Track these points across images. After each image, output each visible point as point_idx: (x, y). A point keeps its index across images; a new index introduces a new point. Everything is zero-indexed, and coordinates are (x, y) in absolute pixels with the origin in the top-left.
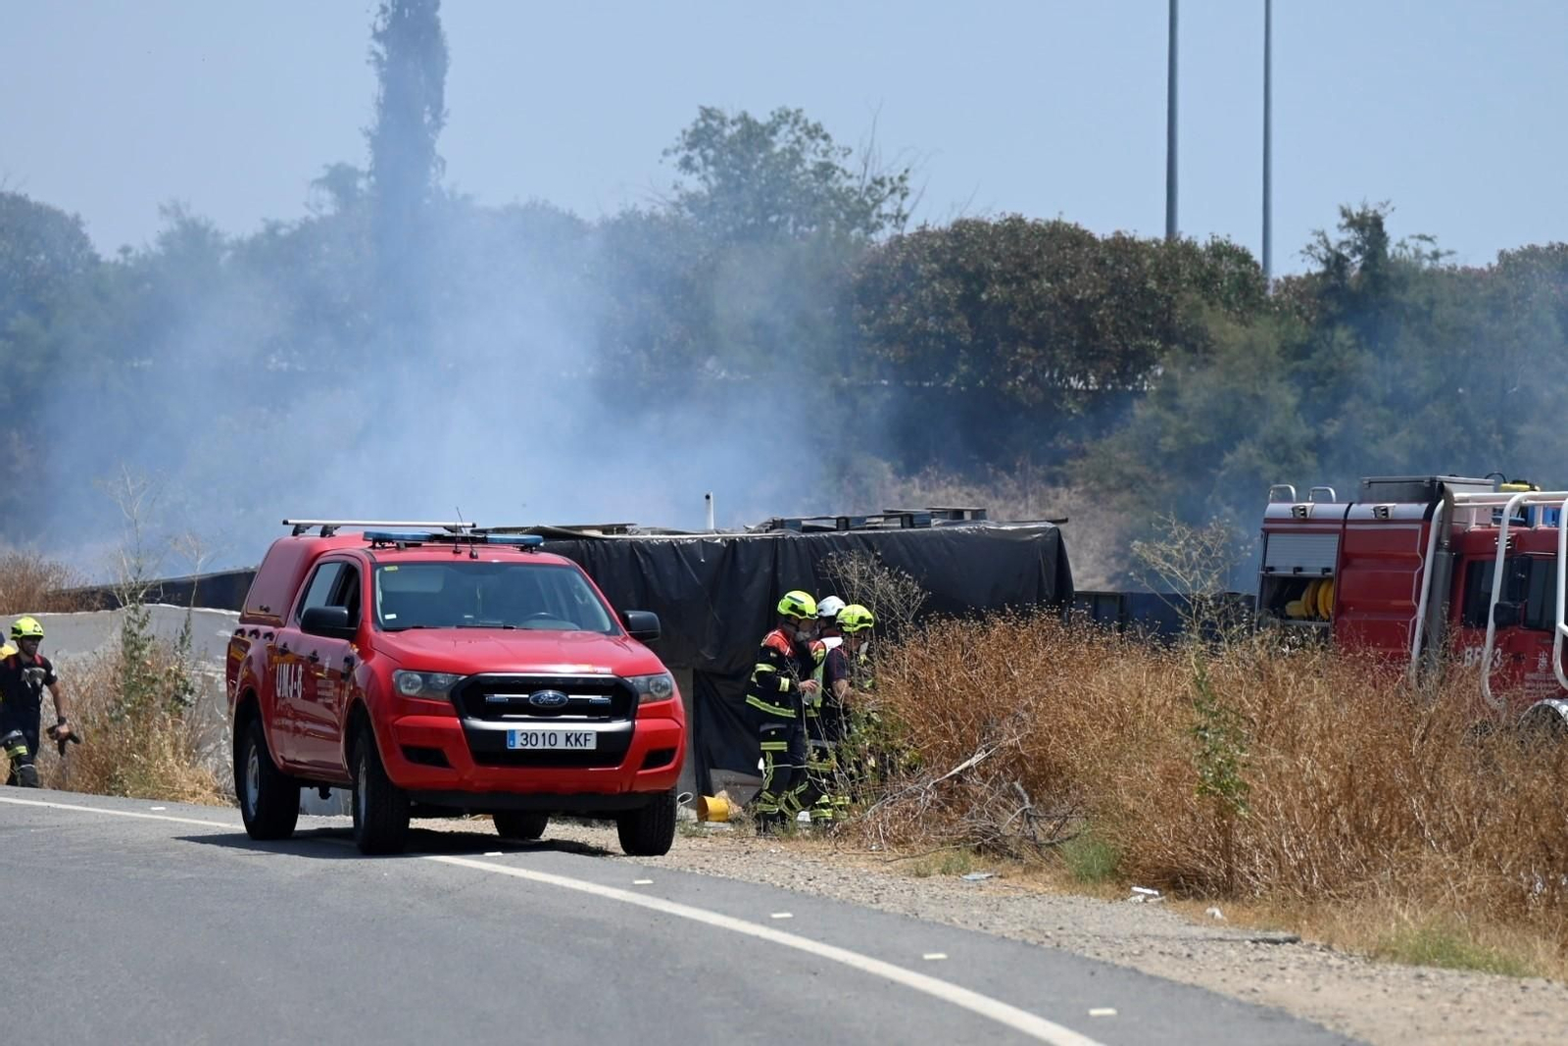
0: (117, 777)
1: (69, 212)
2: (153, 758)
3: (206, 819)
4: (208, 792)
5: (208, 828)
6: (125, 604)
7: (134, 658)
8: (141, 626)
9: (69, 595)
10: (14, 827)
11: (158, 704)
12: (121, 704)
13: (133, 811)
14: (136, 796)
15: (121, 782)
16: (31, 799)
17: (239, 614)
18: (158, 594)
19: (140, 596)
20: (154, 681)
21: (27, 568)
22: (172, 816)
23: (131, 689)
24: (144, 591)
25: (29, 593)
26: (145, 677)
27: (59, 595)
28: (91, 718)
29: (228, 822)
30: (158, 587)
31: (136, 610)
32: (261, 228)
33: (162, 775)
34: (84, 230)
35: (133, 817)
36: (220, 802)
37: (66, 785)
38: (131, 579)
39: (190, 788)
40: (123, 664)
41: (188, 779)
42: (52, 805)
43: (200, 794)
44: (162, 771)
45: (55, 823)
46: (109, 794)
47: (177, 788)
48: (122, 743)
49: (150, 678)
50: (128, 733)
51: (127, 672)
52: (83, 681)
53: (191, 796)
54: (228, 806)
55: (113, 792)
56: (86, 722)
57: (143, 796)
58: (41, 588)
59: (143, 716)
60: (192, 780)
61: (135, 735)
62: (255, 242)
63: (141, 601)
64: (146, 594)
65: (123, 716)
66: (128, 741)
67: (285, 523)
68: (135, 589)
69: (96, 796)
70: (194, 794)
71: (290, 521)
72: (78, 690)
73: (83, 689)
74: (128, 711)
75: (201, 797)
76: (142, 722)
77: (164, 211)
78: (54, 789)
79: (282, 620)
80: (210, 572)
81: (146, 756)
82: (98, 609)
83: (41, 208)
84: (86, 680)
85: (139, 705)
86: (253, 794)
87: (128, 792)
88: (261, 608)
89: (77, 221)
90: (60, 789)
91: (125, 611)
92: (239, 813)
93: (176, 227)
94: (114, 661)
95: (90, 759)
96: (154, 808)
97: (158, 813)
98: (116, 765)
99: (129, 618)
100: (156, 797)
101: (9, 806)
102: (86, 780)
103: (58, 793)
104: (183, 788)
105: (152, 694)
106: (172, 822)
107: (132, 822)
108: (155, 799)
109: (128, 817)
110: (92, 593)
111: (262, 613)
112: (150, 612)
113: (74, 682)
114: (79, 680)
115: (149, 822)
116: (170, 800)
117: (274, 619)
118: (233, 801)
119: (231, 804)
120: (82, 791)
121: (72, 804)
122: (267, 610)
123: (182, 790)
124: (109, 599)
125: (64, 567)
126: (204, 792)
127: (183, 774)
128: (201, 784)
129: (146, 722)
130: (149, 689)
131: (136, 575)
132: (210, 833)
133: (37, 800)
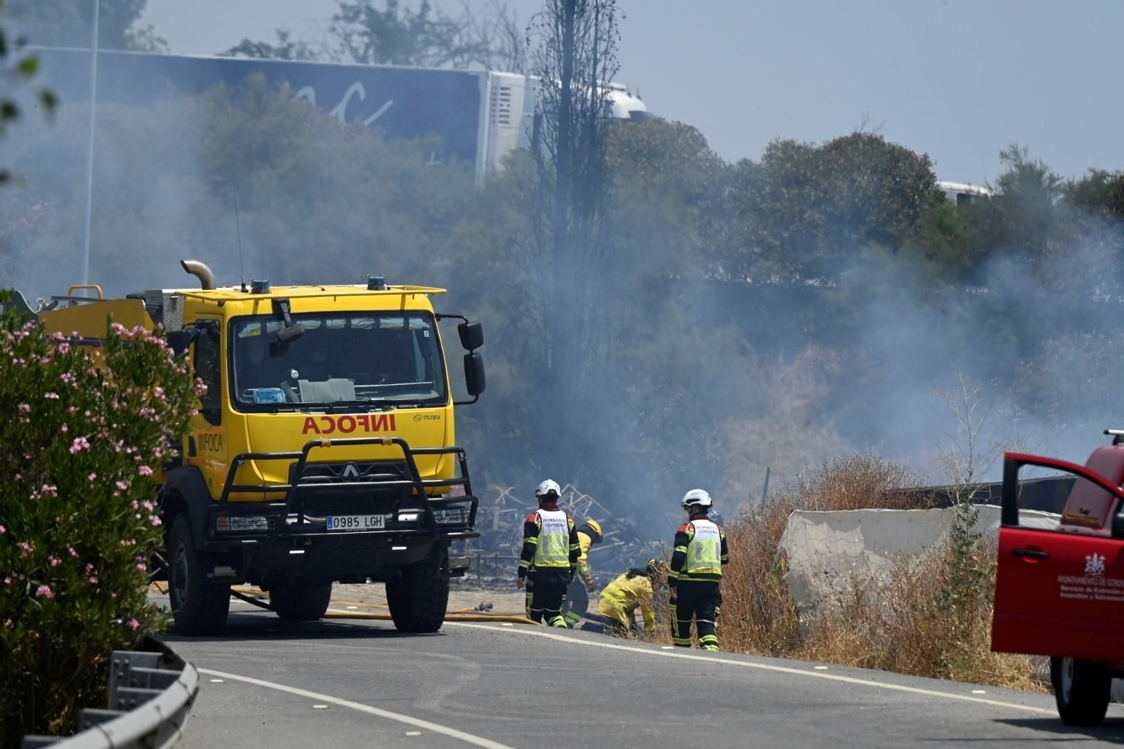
0: (942, 660)
1: (919, 153)
2: (976, 644)
3: (1023, 703)
4: (1025, 678)
5: (1024, 712)
6: (956, 503)
7: (962, 553)
8: (971, 524)
9: (905, 493)
10: (844, 704)
11: (982, 595)
12: (949, 595)
13: (956, 694)
14: (958, 680)
15: (945, 665)
16: (862, 679)
17: (1060, 516)
18: (987, 495)
19: (971, 497)
20: (980, 574)
21: (868, 467)
22: (991, 699)
23: (957, 582)
24: (974, 492)
25: (869, 490)
26: (971, 571)
27: (896, 493)
28: (920, 607)
29: (1043, 707)
30: (987, 488)
31: (966, 510)
32: (1090, 175)
33: (983, 661)
34: (932, 170)
35: (954, 699)
36: (1036, 687)
37: (895, 667)
38: (963, 481)
39: (1009, 674)
40: (951, 558)
41: (1008, 665)
42: (881, 685)
43: (1018, 679)
44: (984, 657)
45: (884, 702)
46: (934, 677)
47: (997, 673)
48: (949, 630)
49: (976, 572)
50: (953, 621)
51: (954, 566)
52: (914, 572)
53: (1010, 681)
54: (1043, 691)
55: (938, 675)
56: (916, 610)
57: (966, 680)
58: (880, 487)
59: (967, 606)
60: (1011, 666)
61: (961, 623)
62: (1084, 185)
63: (971, 501)
64: (976, 495)
65: (949, 606)
66: (953, 629)
67: (1106, 433)
68: (966, 490)
69: (922, 678)
70: (1012, 679)
71: (1110, 431)
72: (909, 579)
73: (914, 579)
74: (955, 601)
75: (1018, 682)
76: (967, 612)
77: (1004, 155)
78: (885, 669)
79: (1100, 523)
80: (1033, 478)
81: (970, 643)
82: (931, 507)
83: (894, 148)
84: (917, 572)
85: (965, 595)
86: (1067, 683)
87: (952, 675)
88: (1082, 511)
89: (925, 162)
90: (890, 669)
91: (957, 509)
92: (1053, 700)
93: (1015, 170)
94: (943, 555)
95: (918, 643)
96: (975, 692)
97: (979, 695)
98: (942, 650)
99: (959, 515)
100: (977, 681)
101: (842, 684)
102: (913, 662)
103: (887, 673)
104: (1002, 673)
105: (977, 587)
106: (991, 705)
107: (954, 704)
108: (975, 682)
109: (949, 698)
110: (927, 492)
111: (1082, 515)
112: (978, 512)
113: (906, 573)
114: (911, 572)
115: (971, 704)
116: (991, 684)
117: (1093, 521)
118: (1047, 687)
119: (1046, 690)
120: (909, 673)
121: (900, 684)
122: (1086, 512)
123: (1001, 676)
124: (942, 499)
125: (901, 467)
126: (1022, 678)
127: (1003, 661)
128: (1019, 670)
129: (971, 612)
130: (975, 582)
131: (967, 478)
132: (1026, 717)
133: (868, 679)
